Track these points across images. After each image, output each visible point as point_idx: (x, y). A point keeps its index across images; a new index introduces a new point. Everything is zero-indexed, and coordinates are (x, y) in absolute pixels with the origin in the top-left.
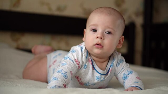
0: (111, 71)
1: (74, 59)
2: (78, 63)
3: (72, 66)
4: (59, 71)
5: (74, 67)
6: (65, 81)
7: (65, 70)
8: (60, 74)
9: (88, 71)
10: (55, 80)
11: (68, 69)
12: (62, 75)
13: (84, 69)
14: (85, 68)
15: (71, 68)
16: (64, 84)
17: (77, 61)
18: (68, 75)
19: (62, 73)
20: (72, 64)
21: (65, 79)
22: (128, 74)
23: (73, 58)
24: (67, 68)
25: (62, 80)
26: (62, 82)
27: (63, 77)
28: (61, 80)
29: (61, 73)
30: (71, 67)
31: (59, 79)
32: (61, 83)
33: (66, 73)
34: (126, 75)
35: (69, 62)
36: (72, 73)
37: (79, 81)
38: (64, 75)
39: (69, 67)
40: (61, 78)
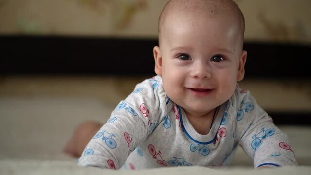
1: (137, 105)
2: (145, 112)
3: (130, 121)
4: (98, 135)
5: (134, 123)
6: (110, 153)
8: (99, 140)
10: (88, 155)
11: (117, 129)
12: (104, 140)
13: (165, 129)
15: (125, 125)
16: (107, 159)
17: (144, 109)
18: (117, 140)
19: (104, 138)
20: (129, 118)
21: (111, 151)
22: (264, 137)
23: (134, 104)
24: (115, 127)
25: (103, 152)
26: (103, 155)
27: (105, 146)
28: (100, 152)
29: (102, 137)
30: (127, 125)
31: (96, 151)
32: (100, 159)
33: (113, 137)
34: (258, 138)
35: (124, 115)
36: (131, 137)
37: (155, 158)
38: (107, 141)
39: (121, 125)
40: (100, 148)
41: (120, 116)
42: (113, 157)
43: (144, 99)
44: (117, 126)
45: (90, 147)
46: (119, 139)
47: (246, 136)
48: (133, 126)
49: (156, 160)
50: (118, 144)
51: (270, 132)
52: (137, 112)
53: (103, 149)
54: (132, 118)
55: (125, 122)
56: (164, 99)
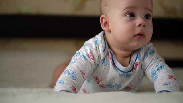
1: (87, 53)
2: (92, 57)
3: (83, 63)
4: (65, 72)
5: (86, 64)
6: (73, 82)
7: (73, 70)
10: (60, 84)
11: (76, 68)
12: (69, 75)
13: (103, 66)
15: (81, 66)
16: (72, 86)
18: (77, 74)
19: (69, 74)
20: (83, 61)
21: (73, 81)
23: (85, 53)
25: (69, 82)
26: (69, 84)
27: (70, 78)
28: (67, 82)
31: (65, 82)
32: (67, 86)
33: (74, 73)
34: (154, 70)
35: (79, 59)
36: (84, 72)
37: (98, 83)
38: (71, 75)
39: (79, 65)
40: (67, 79)
41: (77, 60)
42: (75, 85)
44: (76, 66)
45: (61, 79)
46: (78, 74)
47: (148, 69)
48: (85, 66)
49: (99, 85)
50: (78, 77)
51: (161, 67)
52: (87, 57)
53: (69, 80)
54: (84, 61)
55: (80, 63)
56: (102, 48)
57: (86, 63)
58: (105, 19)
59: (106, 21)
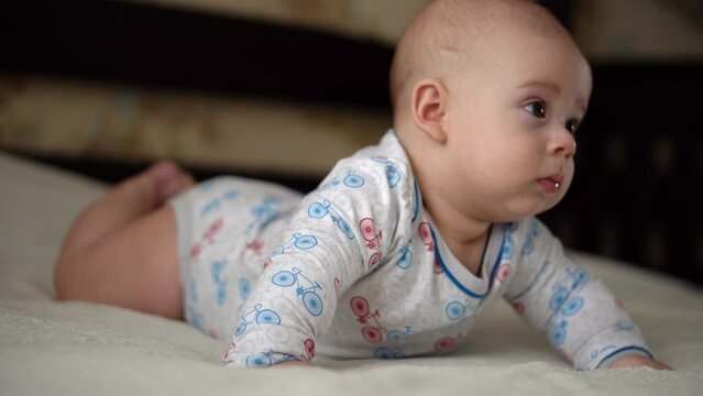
0: (505, 274)
1: (356, 216)
3: (343, 253)
4: (283, 278)
5: (349, 258)
6: (309, 324)
7: (313, 277)
8: (291, 293)
9: (415, 280)
11: (323, 270)
12: (301, 296)
13: (399, 271)
14: (403, 264)
15: (335, 262)
16: (305, 338)
17: (368, 230)
18: (326, 296)
19: (300, 291)
20: (341, 243)
21: (313, 321)
22: (575, 286)
23: (350, 214)
24: (319, 265)
25: (299, 321)
26: (298, 330)
27: (303, 309)
28: (292, 323)
29: (295, 286)
30: (339, 260)
32: (293, 338)
33: (318, 291)
35: (331, 234)
38: (308, 298)
39: (328, 259)
40: (293, 313)
42: (314, 333)
43: (372, 209)
44: (322, 262)
48: (347, 262)
49: (362, 325)
50: (326, 304)
53: (300, 317)
54: (346, 245)
55: (335, 252)
57: (349, 251)
58: (436, 94)
59: (436, 101)
